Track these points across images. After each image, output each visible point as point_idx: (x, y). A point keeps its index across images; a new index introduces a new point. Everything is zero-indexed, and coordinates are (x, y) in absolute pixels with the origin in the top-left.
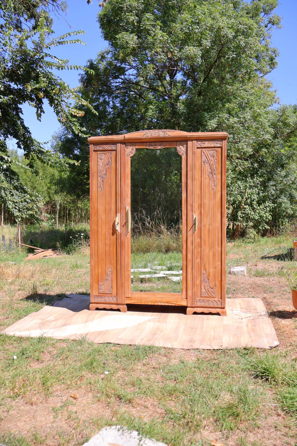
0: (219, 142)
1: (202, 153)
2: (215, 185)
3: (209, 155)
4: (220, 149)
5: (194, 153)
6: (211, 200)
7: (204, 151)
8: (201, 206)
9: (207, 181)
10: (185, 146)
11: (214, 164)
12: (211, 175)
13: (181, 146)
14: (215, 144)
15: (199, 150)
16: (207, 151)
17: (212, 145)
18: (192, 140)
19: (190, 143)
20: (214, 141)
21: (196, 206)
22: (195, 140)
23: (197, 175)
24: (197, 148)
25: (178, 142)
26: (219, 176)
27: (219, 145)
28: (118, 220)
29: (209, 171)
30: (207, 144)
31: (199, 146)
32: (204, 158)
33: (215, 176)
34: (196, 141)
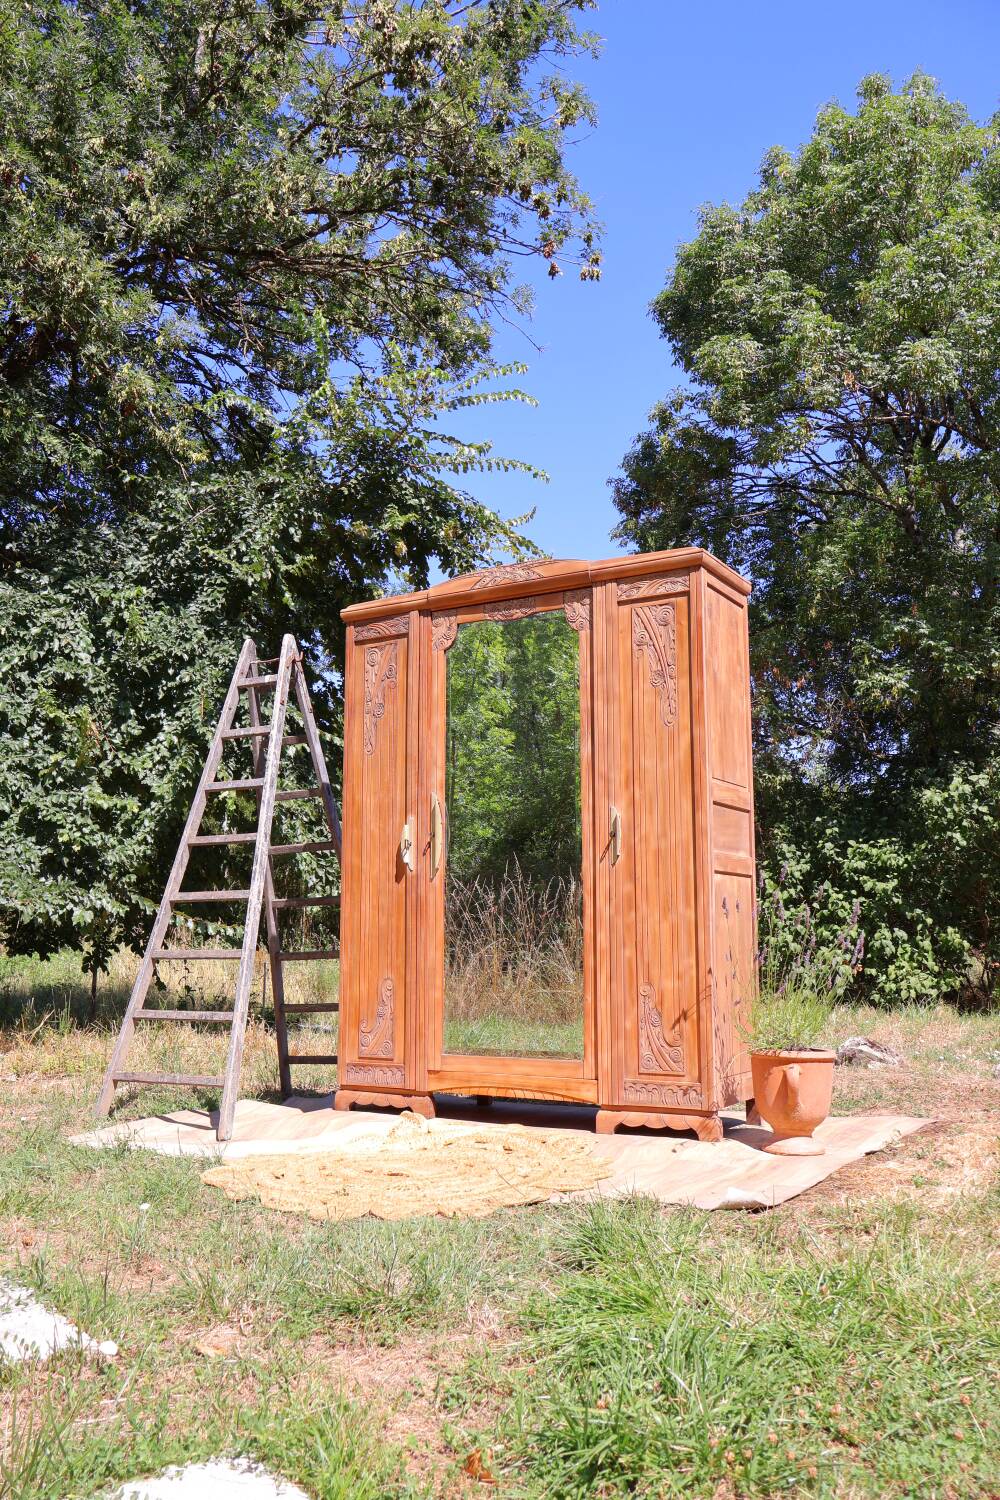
0: (680, 579)
1: (635, 617)
2: (673, 711)
3: (653, 621)
4: (683, 600)
5: (609, 620)
6: (662, 759)
7: (640, 611)
8: (631, 780)
9: (649, 699)
10: (587, 601)
11: (667, 648)
12: (660, 680)
13: (575, 604)
14: (668, 586)
15: (626, 609)
16: (647, 610)
17: (662, 591)
18: (604, 583)
19: (598, 591)
20: (667, 576)
21: (618, 777)
22: (611, 581)
23: (620, 687)
24: (620, 603)
25: (568, 593)
26: (685, 682)
27: (680, 588)
28: (408, 832)
29: (654, 668)
30: (645, 589)
31: (624, 598)
32: (639, 630)
33: (671, 683)
34: (615, 584)
